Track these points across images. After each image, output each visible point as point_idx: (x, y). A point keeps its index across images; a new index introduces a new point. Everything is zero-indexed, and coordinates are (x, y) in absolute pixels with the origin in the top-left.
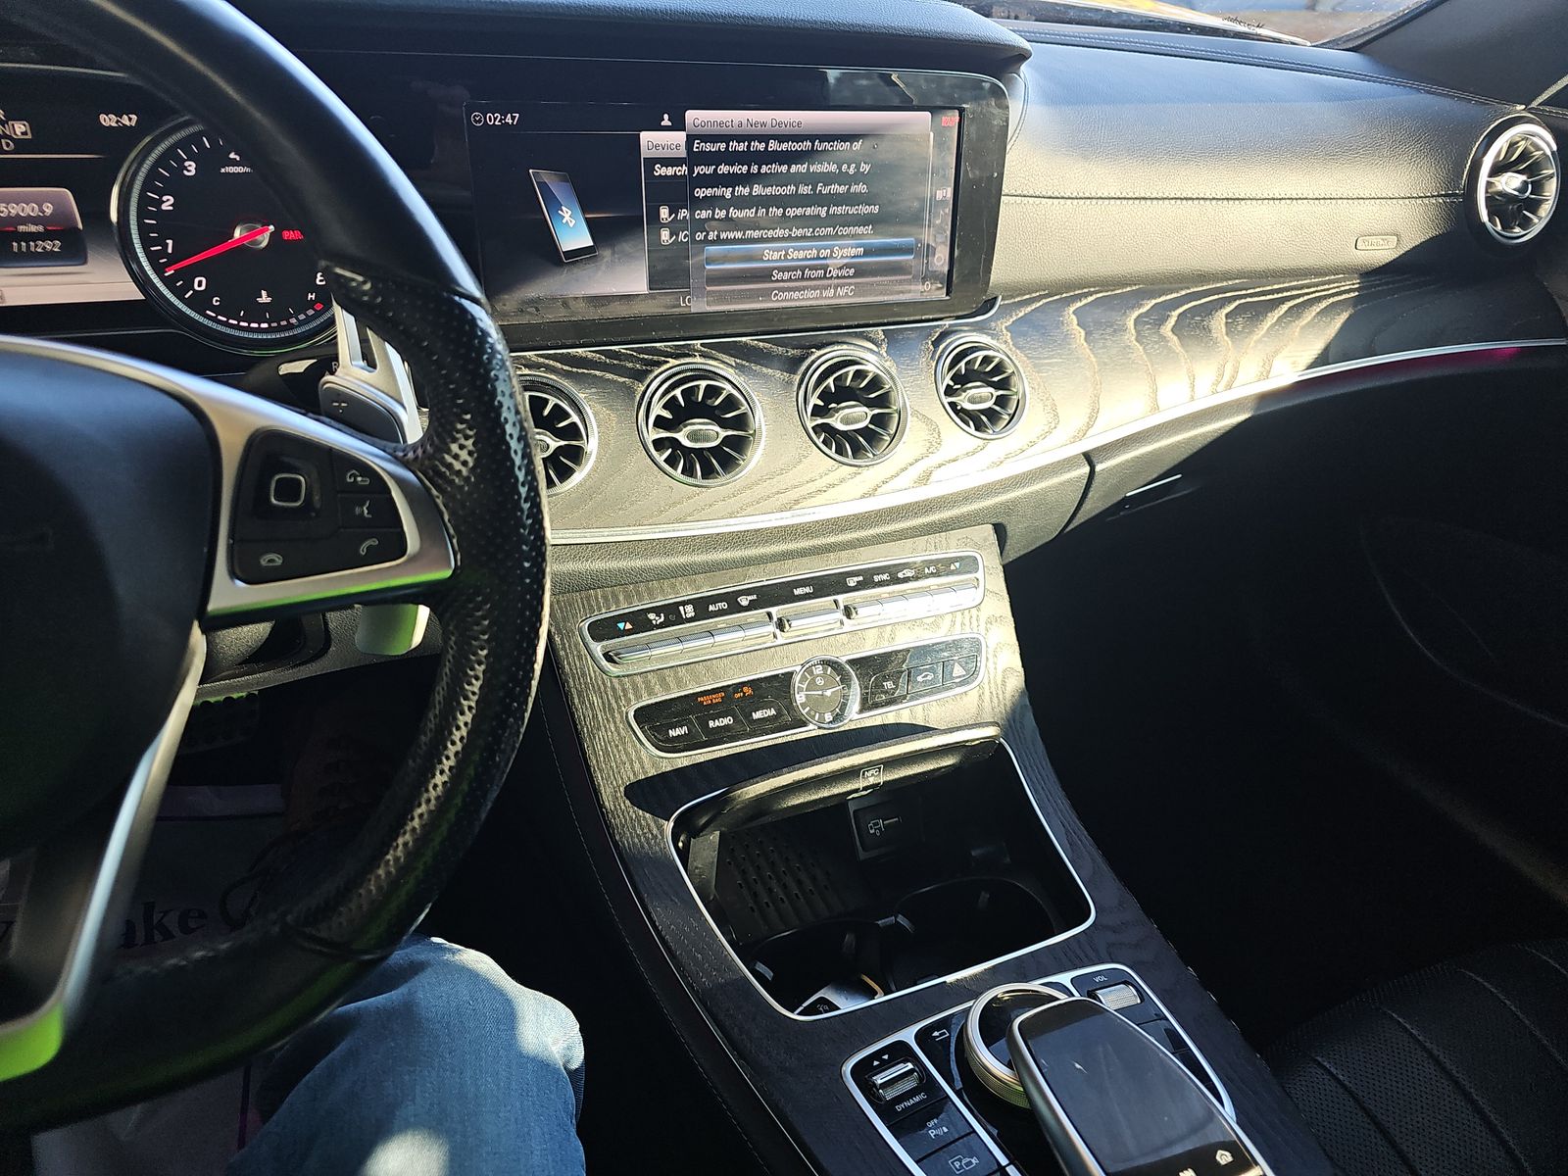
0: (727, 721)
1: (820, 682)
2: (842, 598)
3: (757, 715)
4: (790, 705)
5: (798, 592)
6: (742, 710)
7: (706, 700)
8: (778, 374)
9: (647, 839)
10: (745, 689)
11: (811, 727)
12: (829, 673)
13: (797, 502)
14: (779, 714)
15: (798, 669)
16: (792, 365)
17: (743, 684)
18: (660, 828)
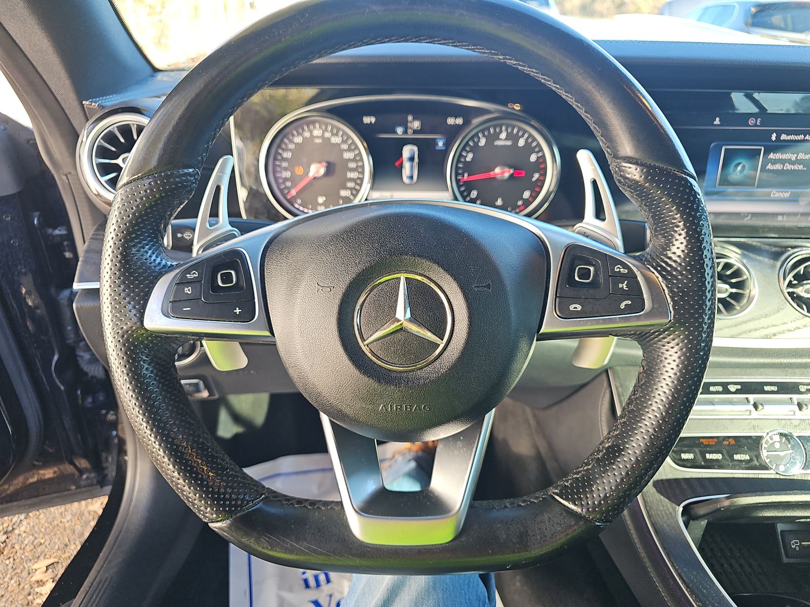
0: (719, 456)
1: (777, 446)
2: (796, 397)
3: (737, 457)
4: (758, 457)
5: (767, 388)
6: (728, 452)
7: (705, 442)
8: (766, 260)
9: (666, 514)
10: (730, 440)
11: (772, 471)
12: (783, 441)
13: (775, 335)
14: (751, 460)
15: (764, 435)
16: (776, 256)
17: (729, 437)
18: (674, 509)
